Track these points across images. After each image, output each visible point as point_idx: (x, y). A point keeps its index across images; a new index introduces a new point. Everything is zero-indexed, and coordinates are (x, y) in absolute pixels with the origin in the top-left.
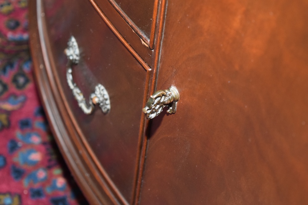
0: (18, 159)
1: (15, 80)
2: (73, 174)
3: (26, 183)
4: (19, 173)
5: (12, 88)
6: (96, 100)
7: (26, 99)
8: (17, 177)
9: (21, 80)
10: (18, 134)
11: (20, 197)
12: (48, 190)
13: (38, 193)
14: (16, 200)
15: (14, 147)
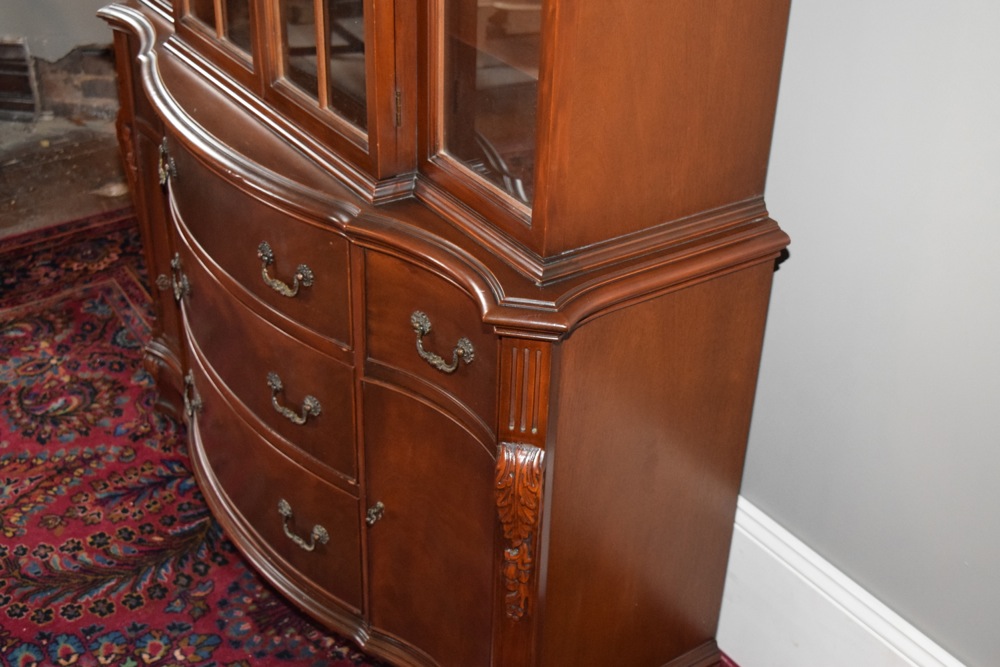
0: (231, 633)
1: (195, 570)
2: (302, 610)
3: (246, 649)
4: (237, 644)
5: (196, 577)
6: (317, 537)
7: (214, 582)
8: (236, 648)
9: (201, 568)
10: (221, 613)
11: (247, 661)
12: (268, 649)
13: (261, 654)
14: (244, 664)
15: (222, 625)
